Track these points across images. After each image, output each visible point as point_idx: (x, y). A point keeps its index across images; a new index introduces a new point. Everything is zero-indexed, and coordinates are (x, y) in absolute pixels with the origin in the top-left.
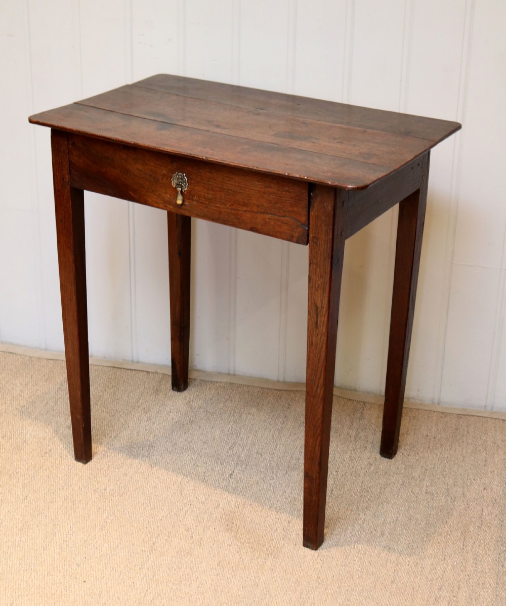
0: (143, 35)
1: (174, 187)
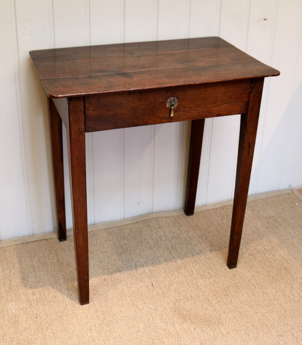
0: (25, 28)
1: (168, 107)
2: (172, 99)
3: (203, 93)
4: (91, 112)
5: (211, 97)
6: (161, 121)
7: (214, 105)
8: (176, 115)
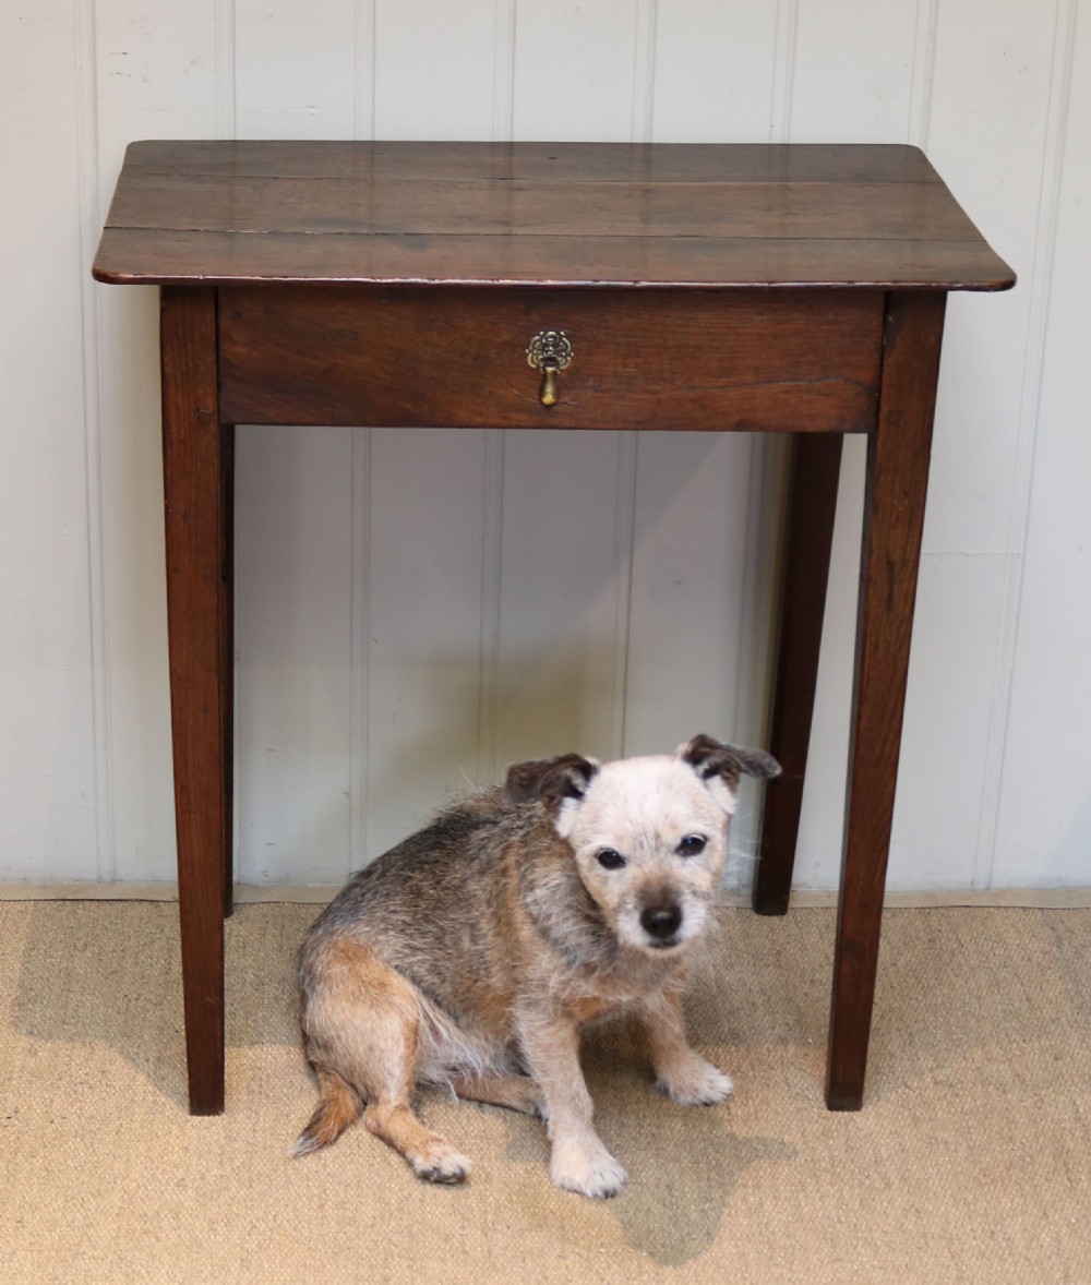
1: (533, 366)
2: (552, 337)
4: (239, 349)
5: (712, 348)
6: (507, 420)
7: (722, 381)
8: (567, 399)
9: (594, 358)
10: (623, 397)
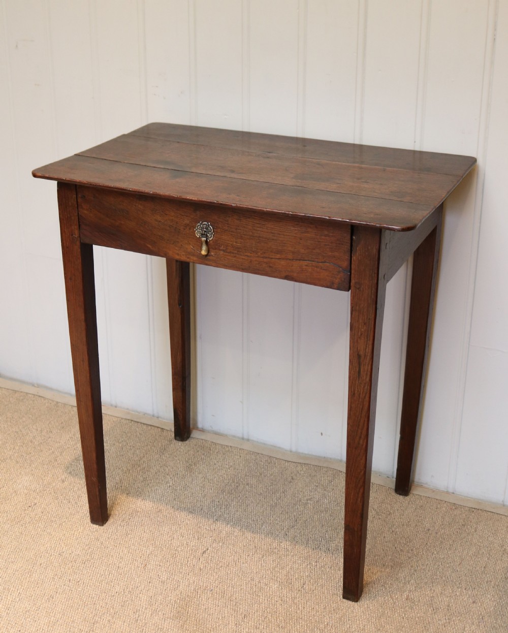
1: (198, 237)
2: (205, 224)
3: (258, 229)
4: (85, 212)
5: (273, 239)
6: (188, 258)
7: (278, 256)
8: (212, 254)
9: (223, 236)
10: (235, 257)
